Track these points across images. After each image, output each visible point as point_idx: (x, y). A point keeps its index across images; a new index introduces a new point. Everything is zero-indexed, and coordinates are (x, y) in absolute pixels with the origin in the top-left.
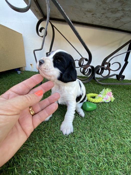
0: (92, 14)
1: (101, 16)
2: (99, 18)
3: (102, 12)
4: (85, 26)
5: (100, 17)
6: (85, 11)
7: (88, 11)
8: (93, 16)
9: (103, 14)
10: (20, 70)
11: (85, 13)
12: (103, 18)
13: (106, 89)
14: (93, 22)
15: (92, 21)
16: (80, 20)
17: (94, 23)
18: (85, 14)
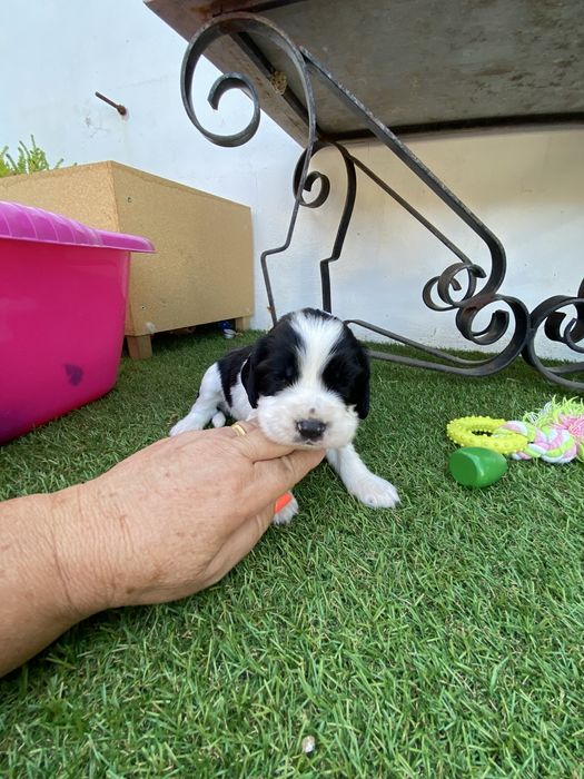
0: (514, 78)
1: (562, 75)
2: (552, 84)
3: (556, 61)
4: (496, 129)
5: (556, 81)
6: (476, 75)
7: (488, 73)
8: (521, 85)
9: (565, 64)
10: (233, 329)
11: (477, 82)
12: (573, 82)
13: (559, 400)
14: (529, 106)
15: (526, 103)
16: (466, 111)
17: (537, 109)
18: (481, 85)
